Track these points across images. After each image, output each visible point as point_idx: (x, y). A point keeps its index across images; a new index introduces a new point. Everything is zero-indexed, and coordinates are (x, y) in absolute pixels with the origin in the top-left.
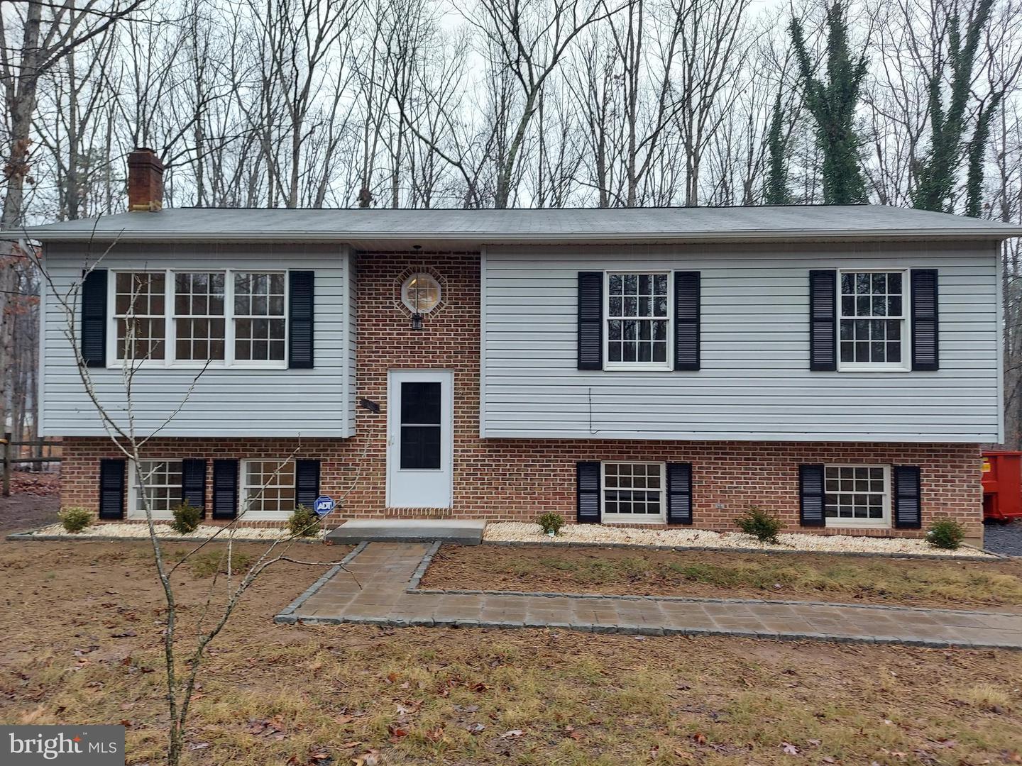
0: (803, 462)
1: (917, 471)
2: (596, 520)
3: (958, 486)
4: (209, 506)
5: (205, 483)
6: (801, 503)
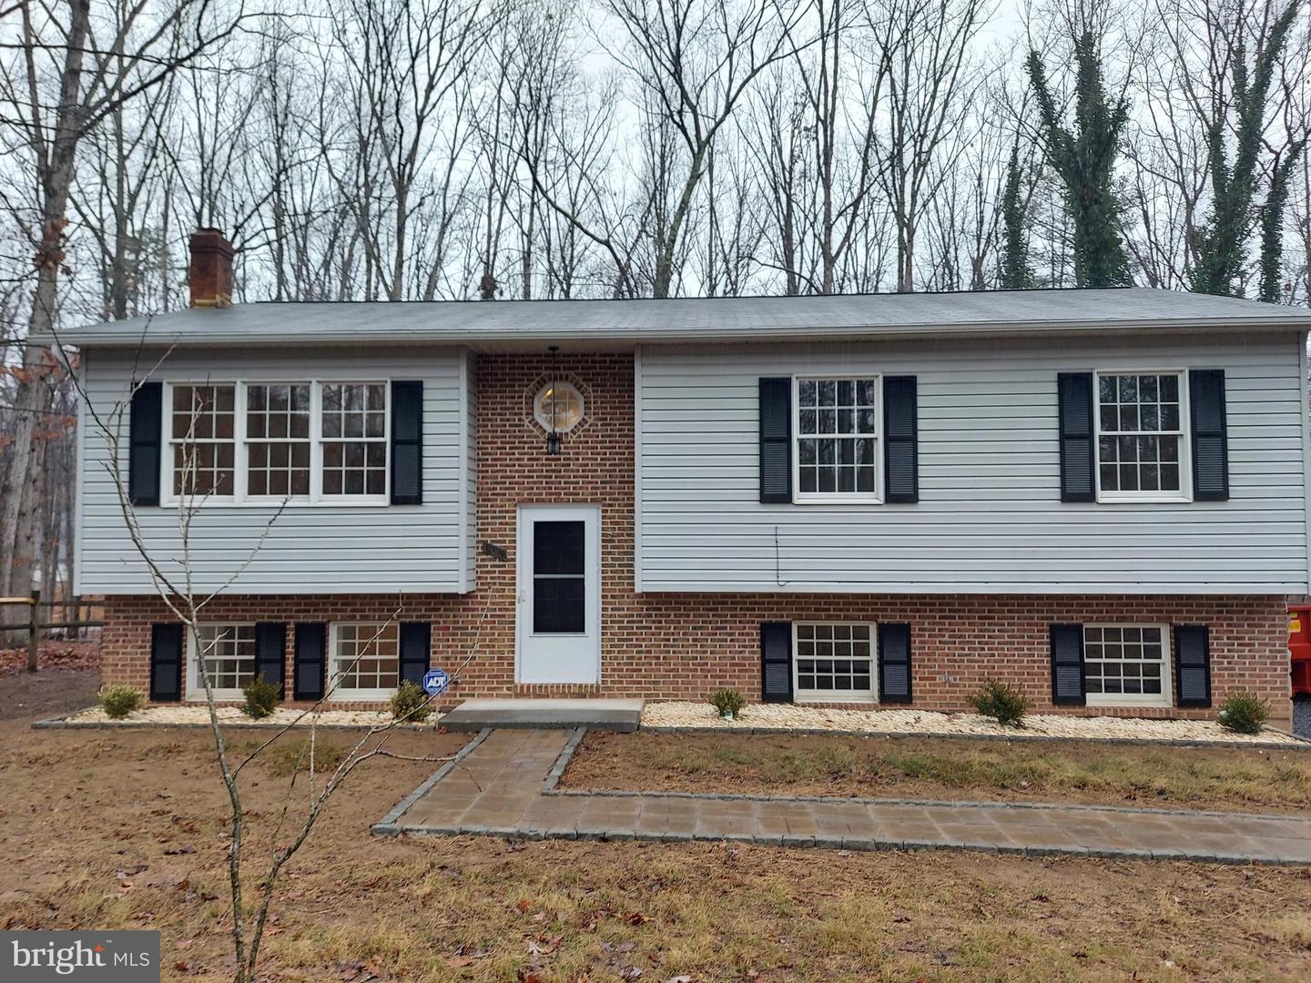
0: (1055, 621)
1: (1204, 632)
2: (787, 698)
3: (1258, 651)
4: (290, 683)
5: (283, 654)
6: (1054, 675)
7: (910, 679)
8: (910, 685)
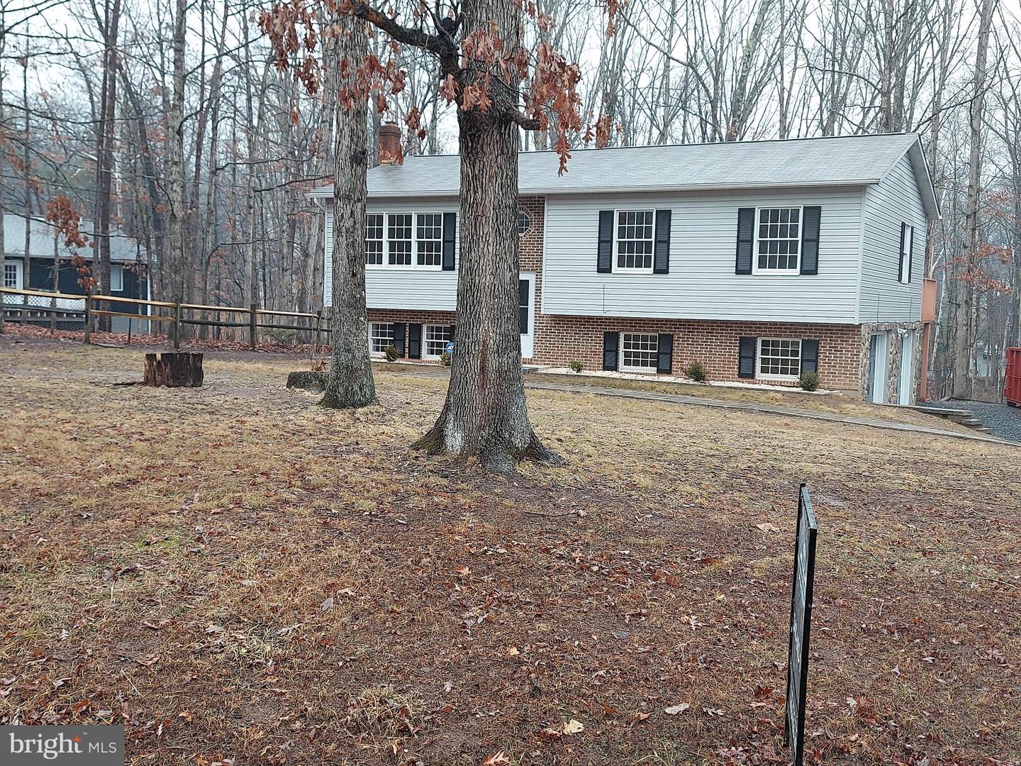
0: (743, 335)
1: (817, 343)
2: (615, 368)
3: (845, 354)
4: (407, 350)
5: (405, 337)
6: (740, 362)
7: (671, 362)
8: (671, 365)
